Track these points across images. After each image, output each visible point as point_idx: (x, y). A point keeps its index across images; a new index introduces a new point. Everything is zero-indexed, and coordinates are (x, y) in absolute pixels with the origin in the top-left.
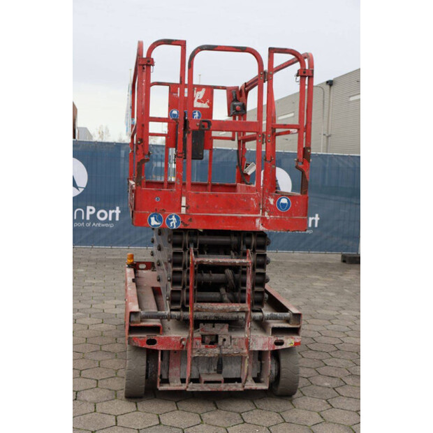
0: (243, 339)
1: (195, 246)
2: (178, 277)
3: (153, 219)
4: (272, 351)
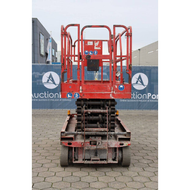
0: (106, 142)
1: (86, 105)
2: (80, 118)
3: (68, 95)
4: (119, 148)
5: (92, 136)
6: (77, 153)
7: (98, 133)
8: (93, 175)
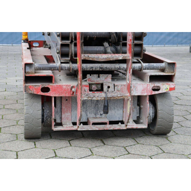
0: (125, 85)
4: (150, 96)
5: (92, 72)
6: (59, 110)
7: (105, 66)
8: (101, 154)
